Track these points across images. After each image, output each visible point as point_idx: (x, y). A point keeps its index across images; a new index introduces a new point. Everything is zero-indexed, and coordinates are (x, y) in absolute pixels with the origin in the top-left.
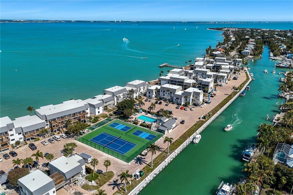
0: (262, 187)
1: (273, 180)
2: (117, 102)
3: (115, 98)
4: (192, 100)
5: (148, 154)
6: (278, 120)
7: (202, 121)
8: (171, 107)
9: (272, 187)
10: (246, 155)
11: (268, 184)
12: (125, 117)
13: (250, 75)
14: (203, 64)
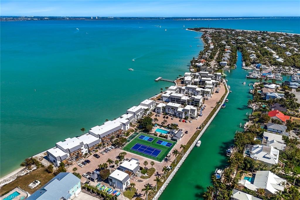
0: (238, 170)
1: (243, 166)
2: (137, 119)
3: (136, 116)
4: (190, 115)
5: (171, 156)
6: (247, 127)
7: (199, 131)
8: (176, 121)
9: (243, 169)
10: (229, 153)
11: (241, 168)
12: (147, 131)
13: (228, 87)
14: (191, 79)
